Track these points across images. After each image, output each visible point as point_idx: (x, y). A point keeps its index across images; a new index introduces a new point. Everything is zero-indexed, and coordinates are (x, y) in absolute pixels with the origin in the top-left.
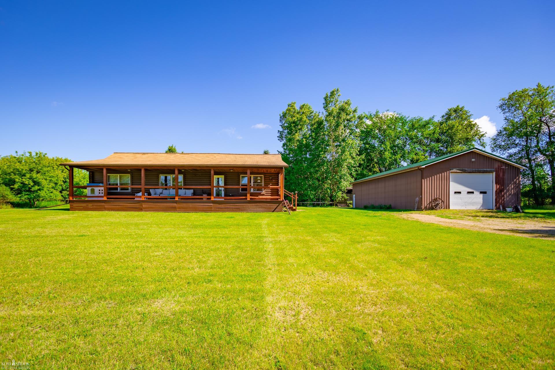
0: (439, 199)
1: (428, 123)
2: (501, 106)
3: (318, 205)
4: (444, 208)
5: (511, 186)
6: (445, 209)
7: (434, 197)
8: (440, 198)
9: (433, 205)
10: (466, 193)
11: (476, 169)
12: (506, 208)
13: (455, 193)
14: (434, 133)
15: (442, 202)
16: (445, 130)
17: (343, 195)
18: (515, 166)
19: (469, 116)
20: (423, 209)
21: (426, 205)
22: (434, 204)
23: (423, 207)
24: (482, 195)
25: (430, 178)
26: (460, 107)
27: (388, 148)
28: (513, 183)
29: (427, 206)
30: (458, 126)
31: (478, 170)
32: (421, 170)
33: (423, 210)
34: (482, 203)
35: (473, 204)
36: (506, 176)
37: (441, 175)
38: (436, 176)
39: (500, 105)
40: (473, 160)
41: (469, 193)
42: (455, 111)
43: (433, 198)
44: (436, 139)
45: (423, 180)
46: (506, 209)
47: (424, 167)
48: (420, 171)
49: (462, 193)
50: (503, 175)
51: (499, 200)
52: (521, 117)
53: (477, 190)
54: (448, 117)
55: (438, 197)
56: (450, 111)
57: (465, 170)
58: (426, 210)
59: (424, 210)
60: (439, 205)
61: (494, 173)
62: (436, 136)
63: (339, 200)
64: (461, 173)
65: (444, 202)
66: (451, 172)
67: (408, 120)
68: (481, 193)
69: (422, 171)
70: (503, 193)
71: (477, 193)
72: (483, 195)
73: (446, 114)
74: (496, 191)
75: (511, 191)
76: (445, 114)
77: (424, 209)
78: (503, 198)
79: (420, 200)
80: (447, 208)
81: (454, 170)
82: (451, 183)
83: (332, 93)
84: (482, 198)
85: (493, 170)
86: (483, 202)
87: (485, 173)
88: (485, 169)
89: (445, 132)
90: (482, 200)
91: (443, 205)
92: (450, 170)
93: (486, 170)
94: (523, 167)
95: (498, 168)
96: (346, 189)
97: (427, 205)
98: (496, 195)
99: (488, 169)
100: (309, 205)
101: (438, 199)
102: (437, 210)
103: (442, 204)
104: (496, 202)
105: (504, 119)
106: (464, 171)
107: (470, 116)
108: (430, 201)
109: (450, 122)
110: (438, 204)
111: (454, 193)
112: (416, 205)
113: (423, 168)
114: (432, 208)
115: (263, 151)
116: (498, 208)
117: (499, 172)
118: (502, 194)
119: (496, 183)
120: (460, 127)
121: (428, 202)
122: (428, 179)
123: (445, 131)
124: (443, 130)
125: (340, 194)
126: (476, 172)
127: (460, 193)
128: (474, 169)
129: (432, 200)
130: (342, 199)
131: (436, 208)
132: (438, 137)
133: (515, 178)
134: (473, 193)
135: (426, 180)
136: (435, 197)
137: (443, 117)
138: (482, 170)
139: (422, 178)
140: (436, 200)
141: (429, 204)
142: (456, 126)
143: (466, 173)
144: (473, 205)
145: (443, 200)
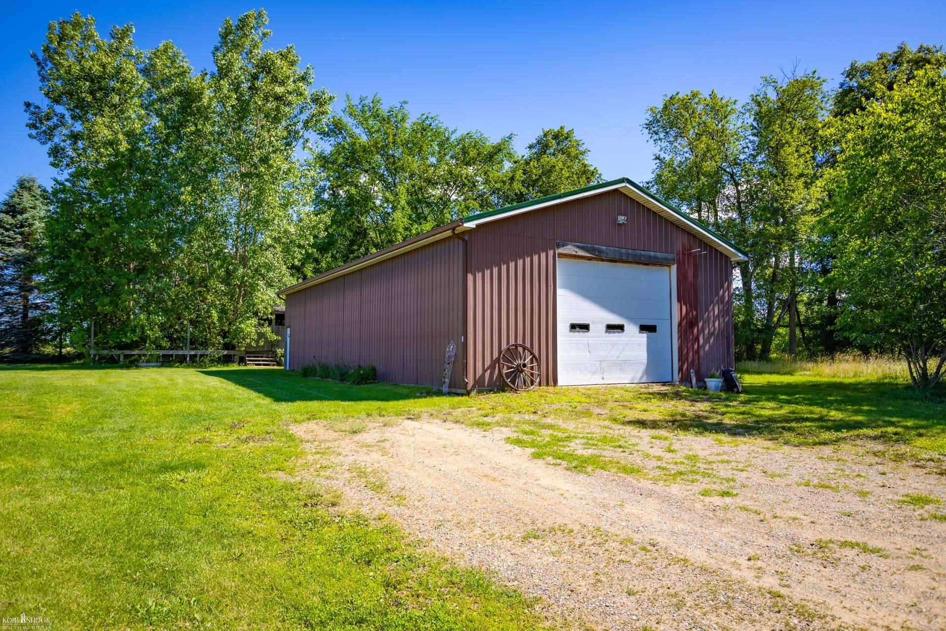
0: (524, 349)
1: (498, 149)
2: (649, 126)
3: (181, 361)
4: (540, 385)
5: (713, 309)
6: (544, 388)
7: (508, 343)
8: (528, 345)
9: (505, 371)
10: (604, 329)
11: (630, 251)
12: (706, 380)
13: (573, 327)
14: (512, 179)
15: (532, 362)
16: (536, 175)
17: (263, 330)
18: (719, 249)
19: (583, 153)
20: (469, 387)
21: (479, 372)
22: (509, 368)
23: (470, 381)
24: (643, 337)
25: (495, 270)
26: (566, 130)
27: (403, 202)
28: (718, 302)
29: (483, 375)
30: (562, 169)
31: (635, 255)
32: (463, 240)
33: (468, 394)
34: (646, 361)
35: (621, 365)
36: (701, 280)
37: (528, 260)
38: (512, 265)
39: (648, 122)
40: (621, 219)
41: (611, 328)
42: (556, 137)
43: (504, 346)
44: (516, 194)
45: (470, 277)
46: (705, 382)
47: (472, 225)
48: (461, 242)
49: (591, 327)
50: (696, 276)
51: (687, 353)
52: (687, 155)
53: (631, 319)
54: (542, 147)
55: (520, 341)
56: (545, 135)
57: (600, 251)
58: (479, 392)
59: (473, 394)
60: (522, 371)
61: (674, 268)
62: (517, 186)
63: (249, 345)
64: (589, 259)
65: (539, 361)
66: (561, 255)
67: (453, 138)
68: (644, 328)
69: (466, 242)
70: (695, 330)
71: (632, 329)
72: (648, 338)
73: (539, 142)
74: (680, 325)
75: (714, 325)
76: (535, 141)
77: (474, 387)
78: (696, 347)
79: (460, 353)
80: (548, 384)
81: (569, 249)
82: (559, 291)
83: (243, 24)
84: (645, 348)
85: (671, 256)
86: (648, 360)
87: (650, 267)
88: (652, 254)
89: (537, 180)
90: (646, 354)
91: (536, 372)
92: (558, 246)
93: (655, 257)
94: (739, 254)
95: (683, 254)
96: (270, 310)
97: (484, 371)
98: (680, 337)
99: (659, 254)
100: (148, 362)
101: (520, 349)
102: (516, 391)
103: (532, 368)
104: (680, 359)
105: (654, 157)
106: (599, 256)
107: (585, 152)
108: (496, 355)
109: (545, 159)
110: (519, 370)
111: (568, 328)
112: (448, 372)
113: (470, 231)
114: (499, 386)
115: (16, 179)
116: (685, 379)
117: (684, 266)
118: (693, 332)
119: (679, 300)
120: (566, 173)
121: (488, 363)
122: (487, 273)
123: (534, 177)
124: (530, 176)
125: (249, 327)
126: (630, 259)
127: (585, 327)
128: (624, 250)
129: (500, 352)
130: (257, 341)
131: (513, 382)
132: (520, 191)
133: (722, 287)
134: (621, 328)
135: (479, 276)
136: (512, 342)
137: (531, 147)
138: (644, 256)
139: (467, 268)
140: (512, 353)
141: (492, 367)
142: (557, 168)
143: (603, 260)
144: (622, 370)
145: (537, 355)
